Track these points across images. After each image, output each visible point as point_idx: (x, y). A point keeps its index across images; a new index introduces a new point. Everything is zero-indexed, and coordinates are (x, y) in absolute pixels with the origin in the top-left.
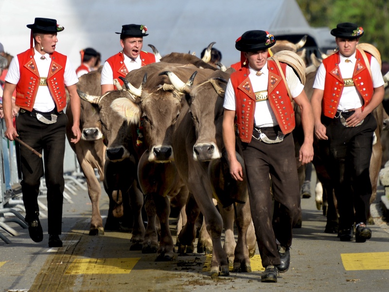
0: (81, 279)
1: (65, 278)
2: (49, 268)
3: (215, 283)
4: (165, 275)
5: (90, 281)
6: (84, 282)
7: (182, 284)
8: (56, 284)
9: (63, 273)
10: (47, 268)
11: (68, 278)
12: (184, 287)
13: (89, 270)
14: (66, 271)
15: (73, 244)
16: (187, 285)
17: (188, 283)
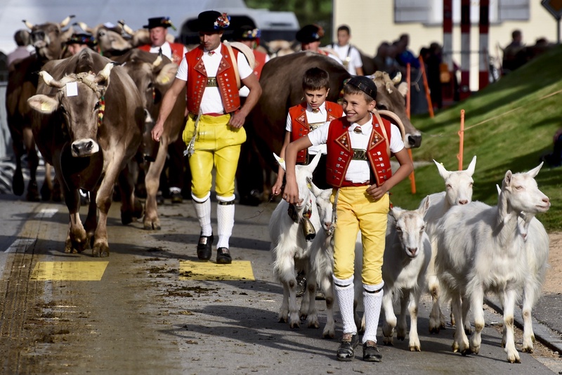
0: (50, 286)
1: (32, 285)
2: (11, 272)
3: (197, 294)
4: (140, 284)
5: (60, 289)
6: (53, 289)
7: (162, 294)
8: (23, 293)
9: (28, 279)
10: (9, 272)
11: (35, 285)
12: (164, 298)
13: (57, 276)
14: (32, 276)
15: (31, 243)
16: (167, 296)
17: (167, 293)
